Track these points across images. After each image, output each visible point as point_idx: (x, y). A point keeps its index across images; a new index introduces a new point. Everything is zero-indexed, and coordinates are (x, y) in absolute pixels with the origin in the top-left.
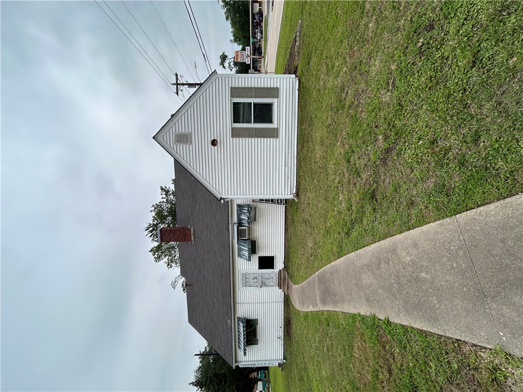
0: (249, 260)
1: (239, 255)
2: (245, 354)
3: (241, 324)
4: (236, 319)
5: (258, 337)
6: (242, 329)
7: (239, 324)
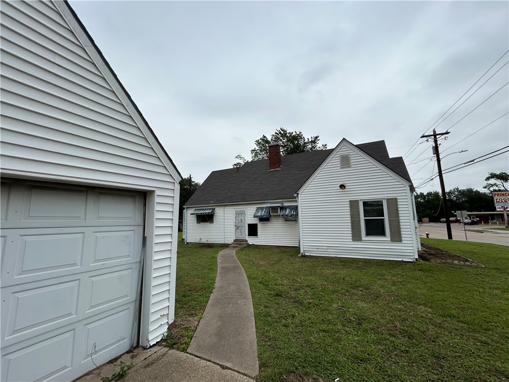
0: (255, 217)
1: (258, 208)
2: (192, 214)
3: (210, 211)
4: (214, 207)
5: (201, 224)
6: (207, 211)
7: (211, 209)
